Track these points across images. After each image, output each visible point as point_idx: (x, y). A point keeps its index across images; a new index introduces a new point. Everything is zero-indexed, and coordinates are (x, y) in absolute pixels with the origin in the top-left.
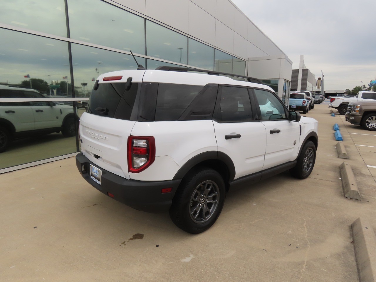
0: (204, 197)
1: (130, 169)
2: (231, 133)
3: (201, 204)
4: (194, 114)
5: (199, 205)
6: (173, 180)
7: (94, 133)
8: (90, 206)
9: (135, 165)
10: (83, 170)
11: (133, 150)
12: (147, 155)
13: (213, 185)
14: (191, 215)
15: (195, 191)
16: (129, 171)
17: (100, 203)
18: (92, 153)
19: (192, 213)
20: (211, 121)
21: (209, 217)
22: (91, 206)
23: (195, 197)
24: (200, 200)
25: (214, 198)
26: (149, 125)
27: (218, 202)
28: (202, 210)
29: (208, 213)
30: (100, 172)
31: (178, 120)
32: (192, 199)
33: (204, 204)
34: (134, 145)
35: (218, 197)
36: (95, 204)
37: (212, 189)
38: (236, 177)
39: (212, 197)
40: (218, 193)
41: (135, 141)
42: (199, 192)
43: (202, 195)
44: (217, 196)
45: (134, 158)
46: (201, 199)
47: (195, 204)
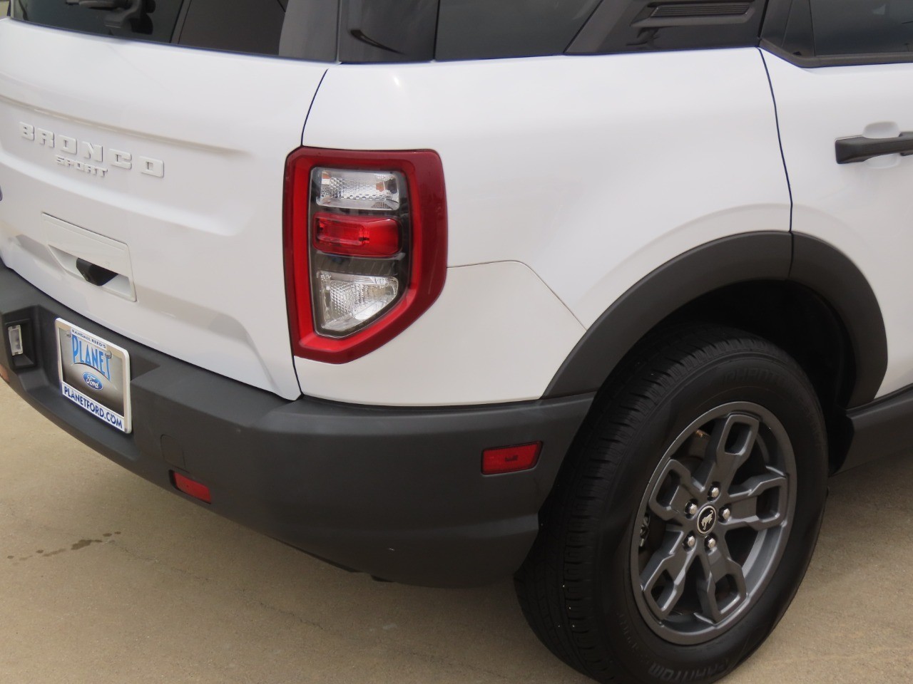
0: (711, 498)
1: (304, 342)
2: (870, 128)
3: (692, 533)
4: (656, 17)
5: (685, 540)
6: (545, 398)
7: (72, 140)
8: (55, 553)
9: (326, 316)
10: (17, 349)
11: (318, 230)
12: (400, 256)
13: (764, 430)
14: (643, 593)
15: (667, 463)
16: (297, 350)
17: (108, 535)
18: (65, 255)
19: (645, 586)
20: (751, 53)
21: (736, 607)
22: (61, 551)
23: (663, 497)
24: (689, 516)
25: (765, 503)
26: (397, 81)
27: (784, 524)
28: (696, 570)
29: (729, 586)
30: (121, 360)
31: (565, 52)
32: (648, 508)
33: (712, 535)
34: (320, 202)
35: (787, 500)
36: (84, 543)
37: (755, 450)
38: (887, 387)
39: (752, 497)
40: (787, 475)
41: (327, 180)
42: (684, 471)
43: (697, 484)
44: (783, 493)
45: (325, 276)
46: (693, 507)
47: (660, 534)
